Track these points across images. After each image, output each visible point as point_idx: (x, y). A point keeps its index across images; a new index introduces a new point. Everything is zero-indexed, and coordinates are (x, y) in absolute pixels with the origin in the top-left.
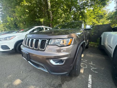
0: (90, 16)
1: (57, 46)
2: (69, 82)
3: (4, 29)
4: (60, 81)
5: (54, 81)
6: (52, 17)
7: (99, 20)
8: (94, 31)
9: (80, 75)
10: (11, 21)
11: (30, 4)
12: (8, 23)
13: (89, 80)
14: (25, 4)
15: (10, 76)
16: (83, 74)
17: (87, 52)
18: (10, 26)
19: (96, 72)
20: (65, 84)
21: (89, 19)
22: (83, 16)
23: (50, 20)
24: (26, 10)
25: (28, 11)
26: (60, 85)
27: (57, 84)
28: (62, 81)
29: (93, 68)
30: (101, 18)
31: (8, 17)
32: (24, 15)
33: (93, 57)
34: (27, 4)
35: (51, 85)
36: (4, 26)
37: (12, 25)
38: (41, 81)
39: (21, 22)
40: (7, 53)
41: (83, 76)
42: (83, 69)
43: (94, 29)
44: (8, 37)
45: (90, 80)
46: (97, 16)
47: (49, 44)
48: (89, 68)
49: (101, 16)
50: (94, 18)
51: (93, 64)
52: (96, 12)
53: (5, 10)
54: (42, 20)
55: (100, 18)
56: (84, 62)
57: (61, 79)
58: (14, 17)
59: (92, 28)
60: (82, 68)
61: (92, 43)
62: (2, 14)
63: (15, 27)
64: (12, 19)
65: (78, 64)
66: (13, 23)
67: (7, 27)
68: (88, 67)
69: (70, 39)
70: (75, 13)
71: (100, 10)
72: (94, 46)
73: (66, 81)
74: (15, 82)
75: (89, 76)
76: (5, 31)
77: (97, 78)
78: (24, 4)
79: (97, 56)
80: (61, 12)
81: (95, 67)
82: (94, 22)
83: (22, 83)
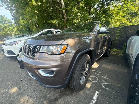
0: (118, 14)
1: (48, 54)
2: (68, 97)
3: (18, 33)
4: (58, 95)
5: (51, 94)
6: (66, 18)
7: (131, 18)
8: (119, 35)
9: (84, 90)
10: (24, 23)
11: (41, 4)
12: (21, 27)
13: (93, 98)
14: (34, 4)
15: (10, 83)
16: (89, 89)
17: (105, 62)
18: (23, 30)
19: (107, 89)
20: (62, 98)
21: (117, 18)
22: (107, 15)
23: (64, 22)
24: (36, 11)
25: (37, 12)
26: (56, 99)
27: (53, 98)
28: (60, 95)
29: (105, 83)
30: (134, 16)
31: (21, 20)
32: (34, 17)
33: (110, 69)
34: (36, 4)
35: (46, 97)
36: (17, 30)
37: (24, 28)
38: (37, 92)
39: (33, 25)
40: (14, 58)
41: (88, 92)
42: (91, 83)
43: (119, 32)
44: (14, 42)
45: (95, 98)
46: (128, 14)
47: (40, 51)
48: (99, 83)
49: (135, 13)
50: (124, 17)
51: (107, 77)
52: (126, 9)
53: (17, 12)
54: (54, 22)
55: (132, 17)
56: (95, 75)
57: (60, 93)
58: (27, 19)
59: (108, 31)
60: (91, 81)
61: (115, 50)
62: (15, 17)
63: (28, 31)
64: (25, 22)
65: (76, 77)
66: (26, 26)
67: (20, 31)
68: (98, 81)
69: (63, 46)
70: (96, 12)
71: (132, 4)
72: (117, 55)
73: (64, 96)
74: (11, 90)
75: (95, 93)
76: (18, 35)
77: (105, 96)
78: (32, 5)
79: (117, 68)
80: (76, 10)
81: (108, 83)
82: (123, 21)
83: (18, 92)
